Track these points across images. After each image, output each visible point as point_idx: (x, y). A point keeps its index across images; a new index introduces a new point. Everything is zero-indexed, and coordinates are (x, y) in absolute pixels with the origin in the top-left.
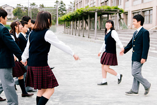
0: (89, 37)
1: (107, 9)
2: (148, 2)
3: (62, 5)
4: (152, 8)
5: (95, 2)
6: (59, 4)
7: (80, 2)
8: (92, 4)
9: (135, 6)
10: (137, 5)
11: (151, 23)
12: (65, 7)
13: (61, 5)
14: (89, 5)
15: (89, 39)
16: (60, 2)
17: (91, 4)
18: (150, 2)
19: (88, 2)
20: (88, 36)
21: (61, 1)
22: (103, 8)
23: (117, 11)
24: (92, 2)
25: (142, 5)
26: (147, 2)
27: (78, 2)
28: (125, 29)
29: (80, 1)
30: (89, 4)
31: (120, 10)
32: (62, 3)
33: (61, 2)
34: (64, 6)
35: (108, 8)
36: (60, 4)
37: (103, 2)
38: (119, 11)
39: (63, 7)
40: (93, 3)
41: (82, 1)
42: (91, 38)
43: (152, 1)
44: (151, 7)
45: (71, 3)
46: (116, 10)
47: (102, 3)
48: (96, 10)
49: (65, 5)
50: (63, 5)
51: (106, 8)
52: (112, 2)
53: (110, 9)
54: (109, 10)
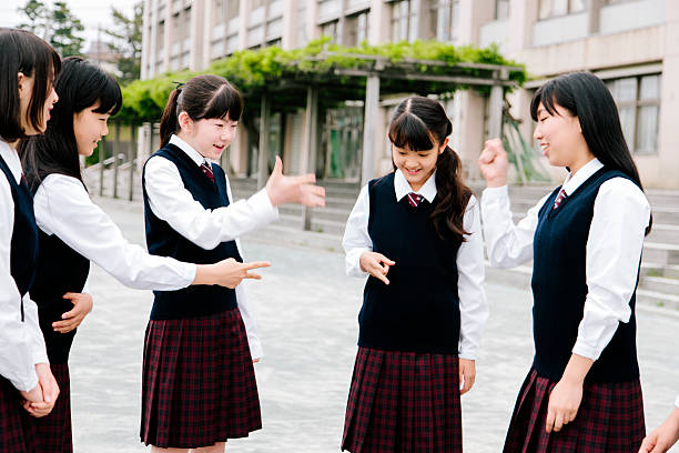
0: (308, 227)
1: (440, 58)
2: (635, 31)
3: (63, 26)
4: (660, 62)
5: (280, 18)
6: (44, 21)
7: (177, 15)
8: (257, 27)
9: (547, 47)
10: (558, 45)
11: (649, 148)
12: (81, 40)
13: (57, 26)
14: (242, 32)
15: (308, 234)
16: (52, 8)
17: (249, 30)
18: (648, 28)
19: (233, 12)
20: (302, 219)
21: (58, 4)
22: (417, 53)
23: (495, 75)
24: (259, 16)
25: (594, 42)
26: (627, 32)
27: (167, 14)
28: (533, 181)
29: (179, 7)
30: (238, 24)
31: (514, 69)
32: (60, 16)
33: (59, 8)
34: (75, 33)
35: (447, 57)
36: (51, 21)
37: (336, 21)
38: (505, 75)
39: (69, 36)
40: (268, 23)
41: (188, 9)
42: (320, 231)
43: (657, 26)
44: (654, 57)
45: (117, 15)
46: (489, 67)
47: (323, 26)
48: (374, 62)
49: (80, 28)
50: (68, 24)
51: (434, 54)
52: (392, 21)
53: (458, 60)
54: (451, 64)
